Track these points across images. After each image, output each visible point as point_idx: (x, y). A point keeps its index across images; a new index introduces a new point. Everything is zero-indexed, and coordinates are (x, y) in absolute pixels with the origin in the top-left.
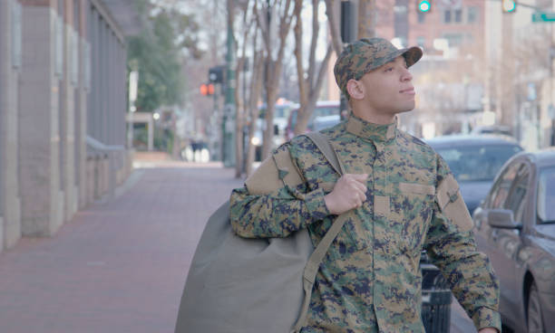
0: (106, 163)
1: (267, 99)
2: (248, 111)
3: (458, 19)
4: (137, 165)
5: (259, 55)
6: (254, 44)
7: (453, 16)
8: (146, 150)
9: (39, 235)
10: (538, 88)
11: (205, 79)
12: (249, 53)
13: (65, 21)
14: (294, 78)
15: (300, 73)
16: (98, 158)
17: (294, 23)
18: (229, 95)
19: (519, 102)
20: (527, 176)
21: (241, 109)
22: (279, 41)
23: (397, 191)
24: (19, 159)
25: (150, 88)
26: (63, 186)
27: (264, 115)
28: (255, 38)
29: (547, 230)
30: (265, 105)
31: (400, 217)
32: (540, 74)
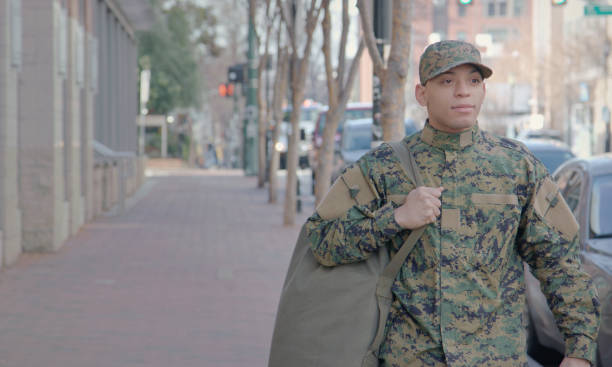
0: (115, 171)
1: (293, 100)
2: (271, 113)
3: (503, 12)
4: (149, 173)
5: (283, 52)
6: (278, 39)
7: (497, 8)
8: (159, 156)
9: (41, 250)
10: (591, 88)
11: (224, 79)
12: (273, 50)
13: (70, 14)
14: (322, 77)
15: (328, 72)
16: (106, 165)
17: (321, 16)
18: (250, 97)
19: (570, 103)
20: (579, 184)
21: (264, 112)
22: (305, 37)
23: (469, 203)
24: (19, 166)
25: (163, 88)
26: (68, 197)
27: (289, 118)
28: (279, 33)
29: (600, 245)
30: (290, 107)
31: (473, 230)
32: (592, 73)
